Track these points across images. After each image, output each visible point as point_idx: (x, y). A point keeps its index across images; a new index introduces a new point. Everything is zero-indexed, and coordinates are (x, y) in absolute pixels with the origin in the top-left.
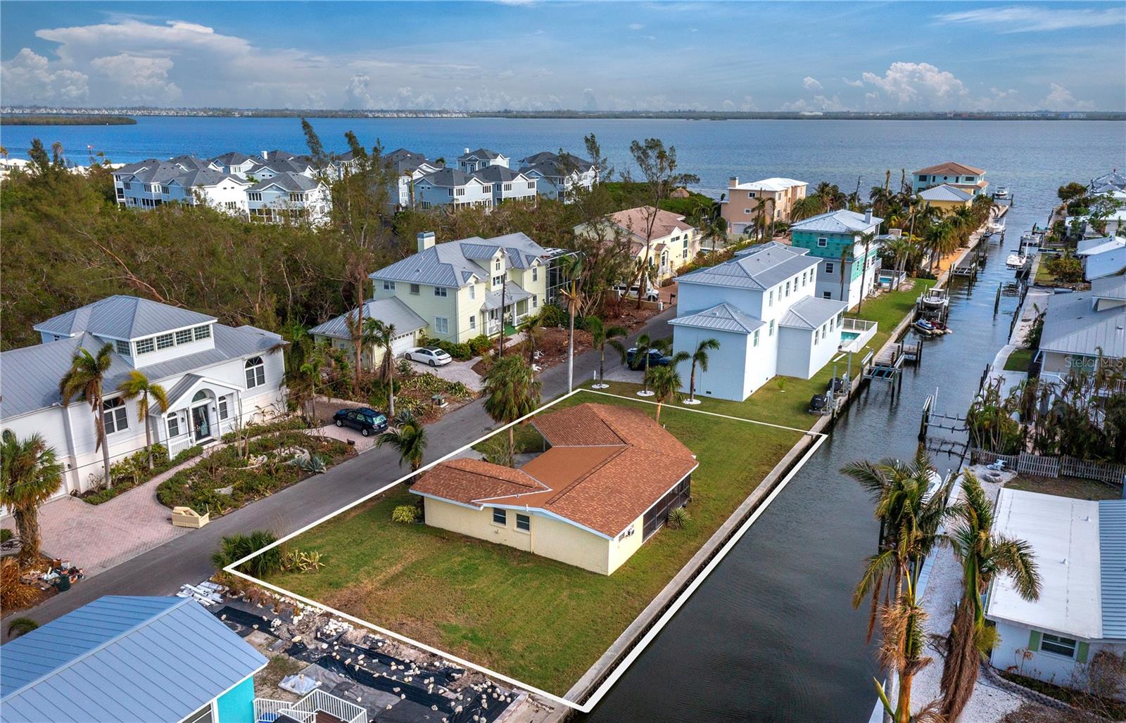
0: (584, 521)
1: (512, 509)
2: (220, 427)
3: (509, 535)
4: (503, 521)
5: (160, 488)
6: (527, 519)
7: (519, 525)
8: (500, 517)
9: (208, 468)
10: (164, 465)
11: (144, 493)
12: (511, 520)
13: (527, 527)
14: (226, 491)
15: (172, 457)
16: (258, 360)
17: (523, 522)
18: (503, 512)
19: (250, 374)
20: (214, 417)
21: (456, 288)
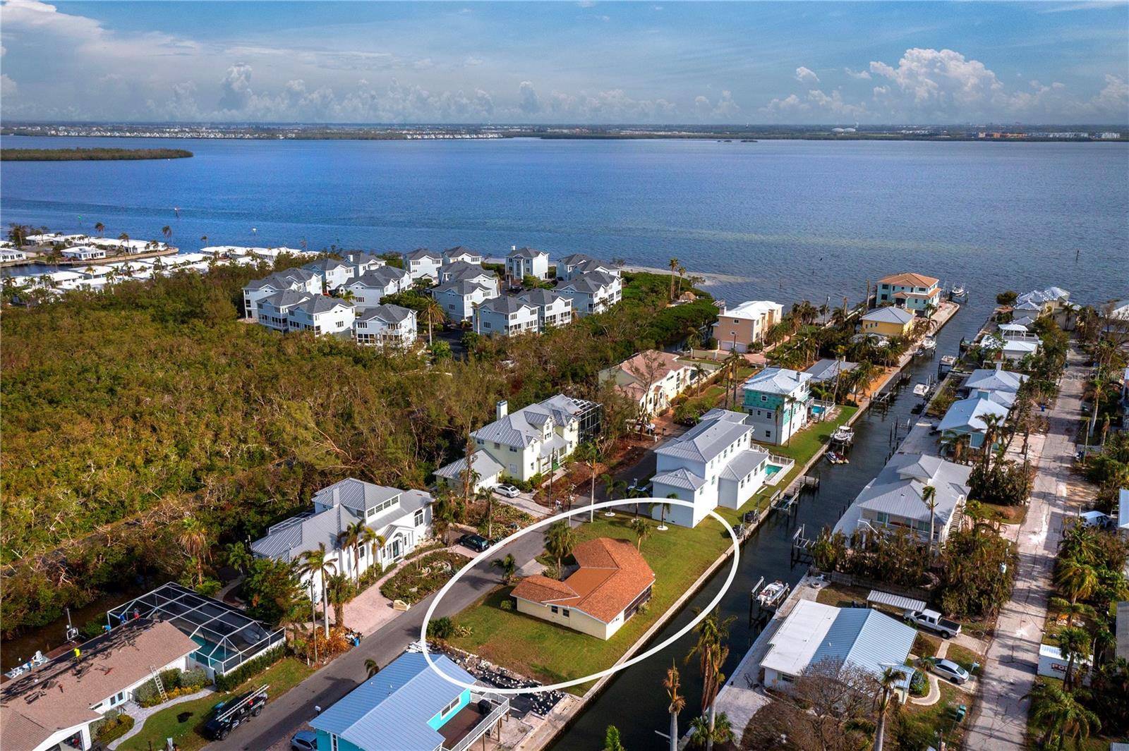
0: (595, 615)
1: (561, 607)
2: (405, 550)
3: (559, 618)
4: (556, 612)
5: (381, 588)
6: (568, 612)
7: (564, 614)
8: (555, 610)
9: (403, 575)
10: (381, 575)
11: (374, 590)
12: (560, 612)
13: (568, 616)
14: (415, 590)
15: (384, 569)
16: (421, 511)
17: (566, 613)
18: (557, 608)
19: (416, 519)
20: (401, 545)
21: (523, 448)
